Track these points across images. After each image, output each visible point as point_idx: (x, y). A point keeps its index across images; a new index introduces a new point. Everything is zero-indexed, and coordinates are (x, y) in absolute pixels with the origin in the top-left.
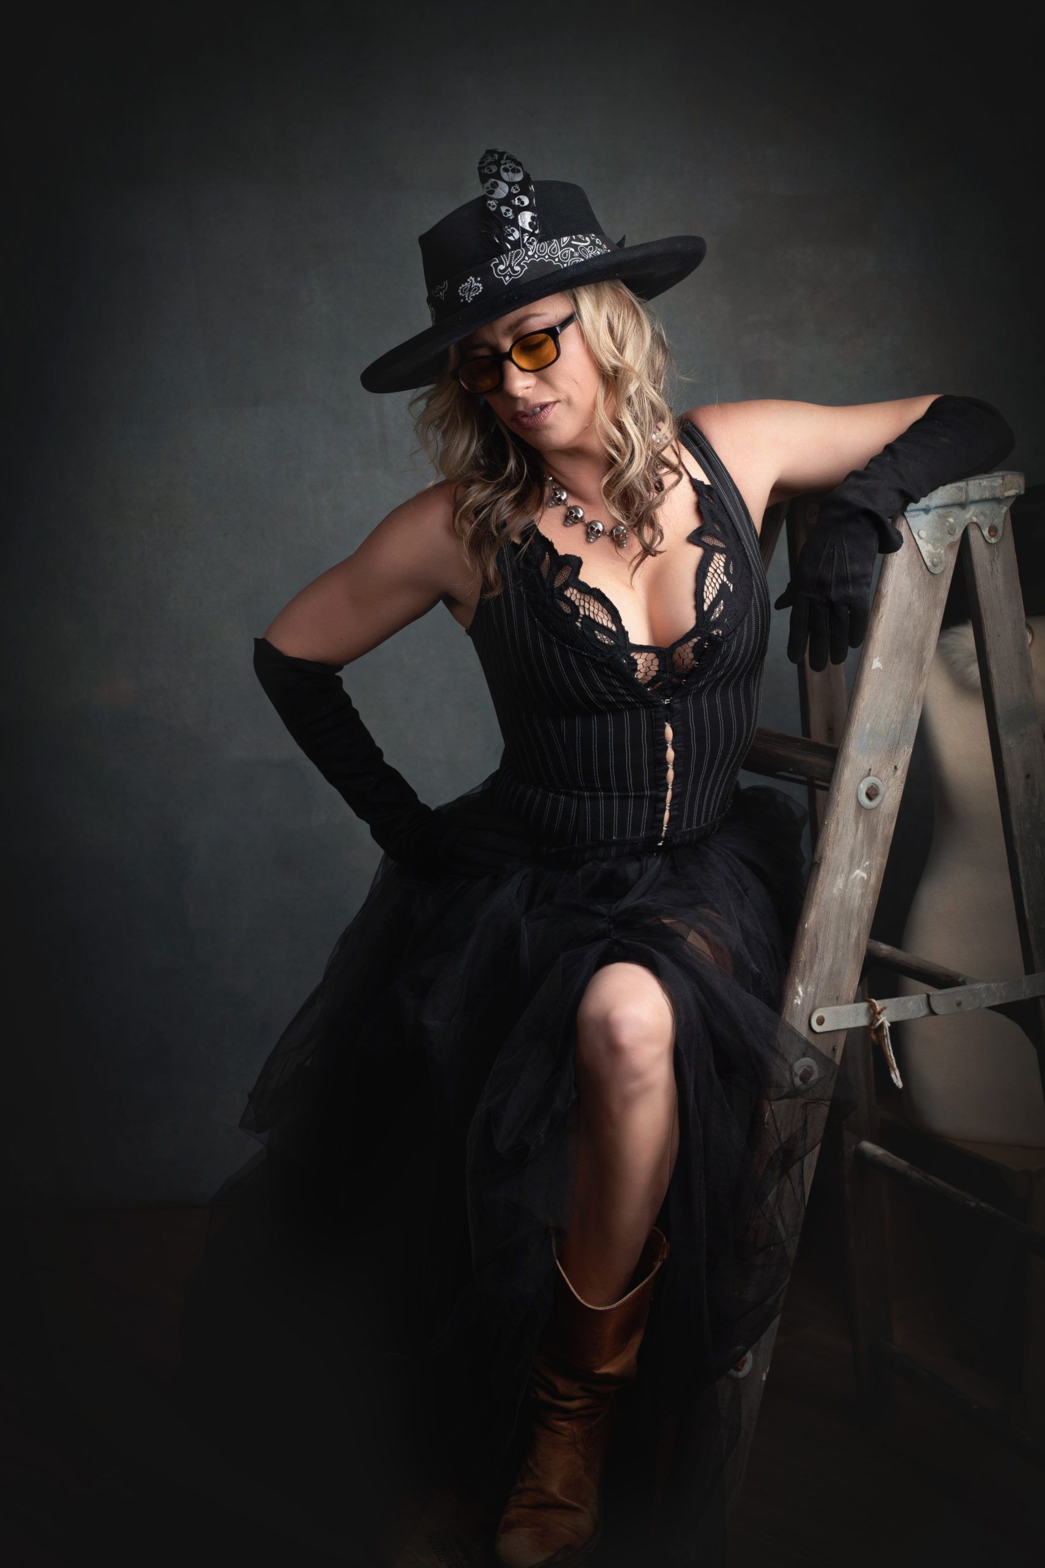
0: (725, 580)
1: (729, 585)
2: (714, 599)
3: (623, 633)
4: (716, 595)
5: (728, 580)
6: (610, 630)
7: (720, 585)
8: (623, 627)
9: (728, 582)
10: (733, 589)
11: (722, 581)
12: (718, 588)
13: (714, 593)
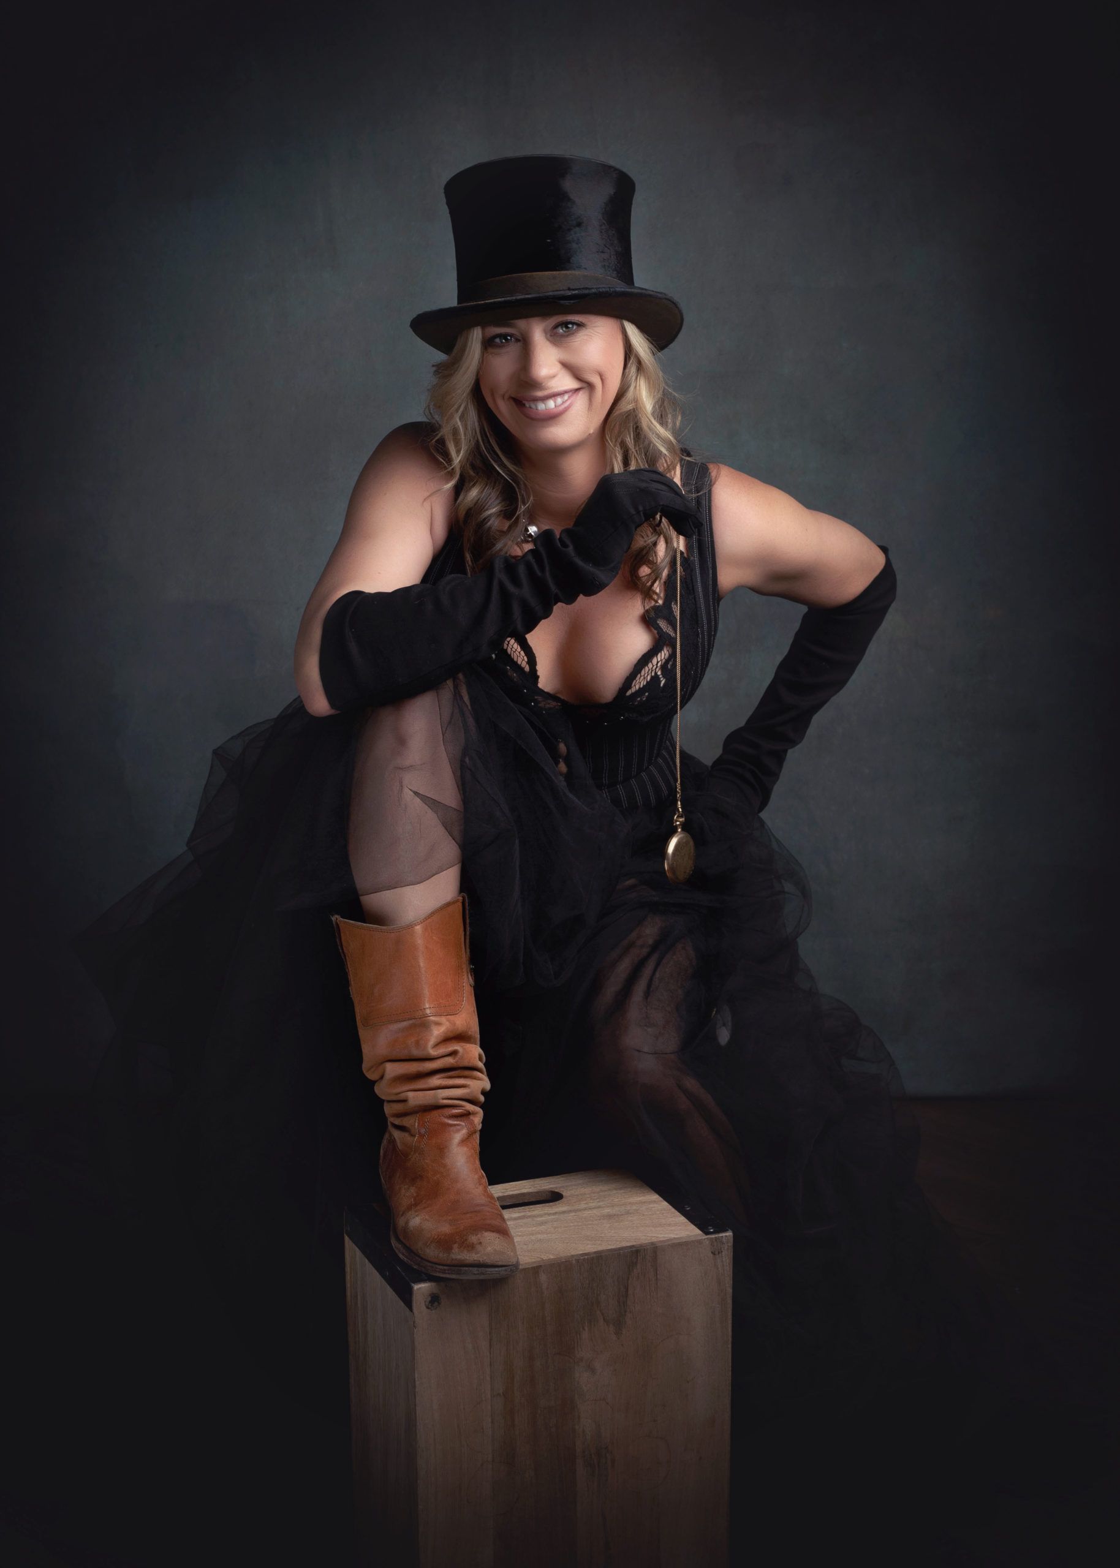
0: (659, 673)
1: (662, 679)
2: (640, 688)
3: (534, 675)
4: (644, 686)
5: (662, 674)
6: (522, 669)
7: (652, 677)
8: (536, 671)
9: (660, 676)
10: (664, 684)
11: (656, 673)
12: (648, 680)
13: (642, 683)
